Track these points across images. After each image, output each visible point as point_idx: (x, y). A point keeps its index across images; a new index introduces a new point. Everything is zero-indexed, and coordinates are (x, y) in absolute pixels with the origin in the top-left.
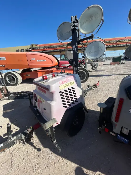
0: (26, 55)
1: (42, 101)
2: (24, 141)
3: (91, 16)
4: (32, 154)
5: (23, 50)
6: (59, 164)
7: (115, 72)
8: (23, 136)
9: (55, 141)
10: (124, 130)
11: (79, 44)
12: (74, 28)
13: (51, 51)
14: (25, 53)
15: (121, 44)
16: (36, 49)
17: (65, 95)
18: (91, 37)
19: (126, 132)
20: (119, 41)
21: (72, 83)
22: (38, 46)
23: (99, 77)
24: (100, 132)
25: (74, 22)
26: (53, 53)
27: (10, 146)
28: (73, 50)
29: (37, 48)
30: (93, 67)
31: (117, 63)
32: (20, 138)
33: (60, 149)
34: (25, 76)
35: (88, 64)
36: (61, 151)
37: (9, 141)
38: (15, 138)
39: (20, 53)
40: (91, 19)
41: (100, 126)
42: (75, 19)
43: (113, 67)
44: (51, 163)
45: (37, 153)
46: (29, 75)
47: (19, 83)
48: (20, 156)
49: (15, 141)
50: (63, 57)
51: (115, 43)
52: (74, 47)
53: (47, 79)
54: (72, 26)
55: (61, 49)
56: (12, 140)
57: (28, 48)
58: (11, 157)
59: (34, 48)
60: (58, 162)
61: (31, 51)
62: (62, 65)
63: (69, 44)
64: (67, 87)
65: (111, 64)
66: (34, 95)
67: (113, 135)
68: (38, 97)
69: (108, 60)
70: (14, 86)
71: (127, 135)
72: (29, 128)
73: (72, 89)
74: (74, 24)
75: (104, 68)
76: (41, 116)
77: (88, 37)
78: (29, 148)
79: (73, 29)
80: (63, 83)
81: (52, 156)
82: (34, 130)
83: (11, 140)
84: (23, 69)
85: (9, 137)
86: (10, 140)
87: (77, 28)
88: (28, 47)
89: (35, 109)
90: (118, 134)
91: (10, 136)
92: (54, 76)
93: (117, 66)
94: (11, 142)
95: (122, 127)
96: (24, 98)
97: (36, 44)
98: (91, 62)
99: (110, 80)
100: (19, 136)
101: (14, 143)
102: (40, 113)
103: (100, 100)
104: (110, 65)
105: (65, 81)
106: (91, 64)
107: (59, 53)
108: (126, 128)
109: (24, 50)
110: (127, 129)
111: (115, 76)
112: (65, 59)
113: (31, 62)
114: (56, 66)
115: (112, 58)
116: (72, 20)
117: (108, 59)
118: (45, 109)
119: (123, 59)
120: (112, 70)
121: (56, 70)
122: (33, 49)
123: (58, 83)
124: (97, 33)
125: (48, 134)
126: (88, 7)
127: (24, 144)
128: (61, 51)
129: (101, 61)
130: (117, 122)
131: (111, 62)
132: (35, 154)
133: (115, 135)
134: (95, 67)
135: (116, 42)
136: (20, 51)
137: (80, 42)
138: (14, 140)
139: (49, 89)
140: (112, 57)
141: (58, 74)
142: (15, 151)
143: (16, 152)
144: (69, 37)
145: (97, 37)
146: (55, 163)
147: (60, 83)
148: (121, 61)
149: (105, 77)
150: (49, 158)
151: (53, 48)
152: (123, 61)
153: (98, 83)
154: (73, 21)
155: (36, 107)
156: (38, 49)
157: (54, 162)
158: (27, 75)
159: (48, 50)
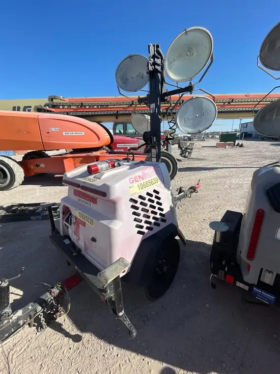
0: (37, 120)
1: (87, 222)
2: (42, 319)
3: (189, 48)
4: (62, 351)
5: (30, 107)
6: (132, 366)
7: (228, 163)
8: (39, 308)
9: (123, 311)
10: (264, 275)
11: (163, 100)
12: (155, 67)
13: (96, 113)
14: (34, 114)
15: (237, 108)
16: (61, 107)
17: (141, 207)
18: (189, 89)
19: (269, 279)
20: (234, 101)
21: (153, 181)
22: (67, 101)
23: (196, 172)
24: (214, 286)
25: (154, 57)
26: (99, 119)
27: (7, 335)
28: (152, 112)
29: (63, 106)
30: (184, 150)
31: (229, 145)
32: (32, 313)
33: (134, 330)
34: (32, 168)
35: (172, 145)
36: (137, 335)
37: (6, 322)
38: (20, 313)
39: (21, 113)
40: (188, 53)
41: (215, 271)
42: (156, 50)
43: (221, 151)
44: (113, 365)
45: (75, 348)
46: (42, 165)
47: (16, 184)
48: (33, 358)
49: (21, 322)
50: (120, 128)
51: (227, 105)
52: (153, 106)
53: (97, 171)
54: (149, 64)
55: (117, 109)
56: (13, 318)
57: (43, 105)
58: (9, 365)
59: (56, 106)
60: (128, 361)
61: (48, 111)
62: (118, 145)
63: (141, 100)
64: (144, 189)
65: (217, 146)
66: (63, 209)
67: (244, 288)
68: (76, 213)
69: (211, 138)
70: (5, 192)
71: (272, 285)
72: (52, 288)
73: (154, 194)
74: (154, 60)
75: (205, 153)
76: (84, 257)
77: (183, 87)
78: (55, 336)
79: (152, 70)
80: (136, 181)
81: (111, 350)
82: (65, 291)
83: (11, 320)
84: (26, 152)
85: (3, 312)
86: (8, 319)
87: (159, 68)
88: (43, 101)
89: (67, 242)
90: (253, 285)
91: (8, 310)
92: (113, 166)
93: (229, 151)
94: (10, 325)
95: (262, 270)
96: (32, 217)
97: (61, 97)
98: (179, 141)
99: (221, 177)
100: (30, 307)
101: (17, 326)
102: (79, 251)
103: (204, 219)
104: (216, 149)
105: (139, 176)
106: (179, 144)
107: (114, 118)
108: (270, 272)
109: (32, 109)
110: (272, 272)
111: (227, 170)
112: (125, 133)
113: (48, 135)
114: (104, 147)
115: (218, 135)
116: (149, 52)
117: (211, 136)
118: (94, 240)
119: (240, 138)
120: (220, 157)
121: (107, 155)
122: (54, 106)
123: (127, 179)
124: (200, 81)
125: (104, 297)
126: (185, 30)
127: (42, 327)
128: (117, 115)
129: (196, 139)
130: (252, 260)
131: (218, 141)
132: (70, 349)
133: (247, 288)
134: (188, 150)
135: (229, 103)
136: (22, 108)
137: (166, 98)
138: (19, 318)
139: (107, 193)
140: (218, 133)
141: (121, 163)
142: (18, 349)
143: (20, 350)
144: (142, 86)
145: (200, 89)
146: (121, 365)
147: (131, 180)
148: (237, 142)
149: (208, 171)
150: (106, 356)
151: (101, 108)
152: (240, 142)
153: (198, 184)
154: (152, 53)
155: (68, 237)
156: (66, 107)
157: (118, 364)
158: (38, 166)
159: (88, 110)
